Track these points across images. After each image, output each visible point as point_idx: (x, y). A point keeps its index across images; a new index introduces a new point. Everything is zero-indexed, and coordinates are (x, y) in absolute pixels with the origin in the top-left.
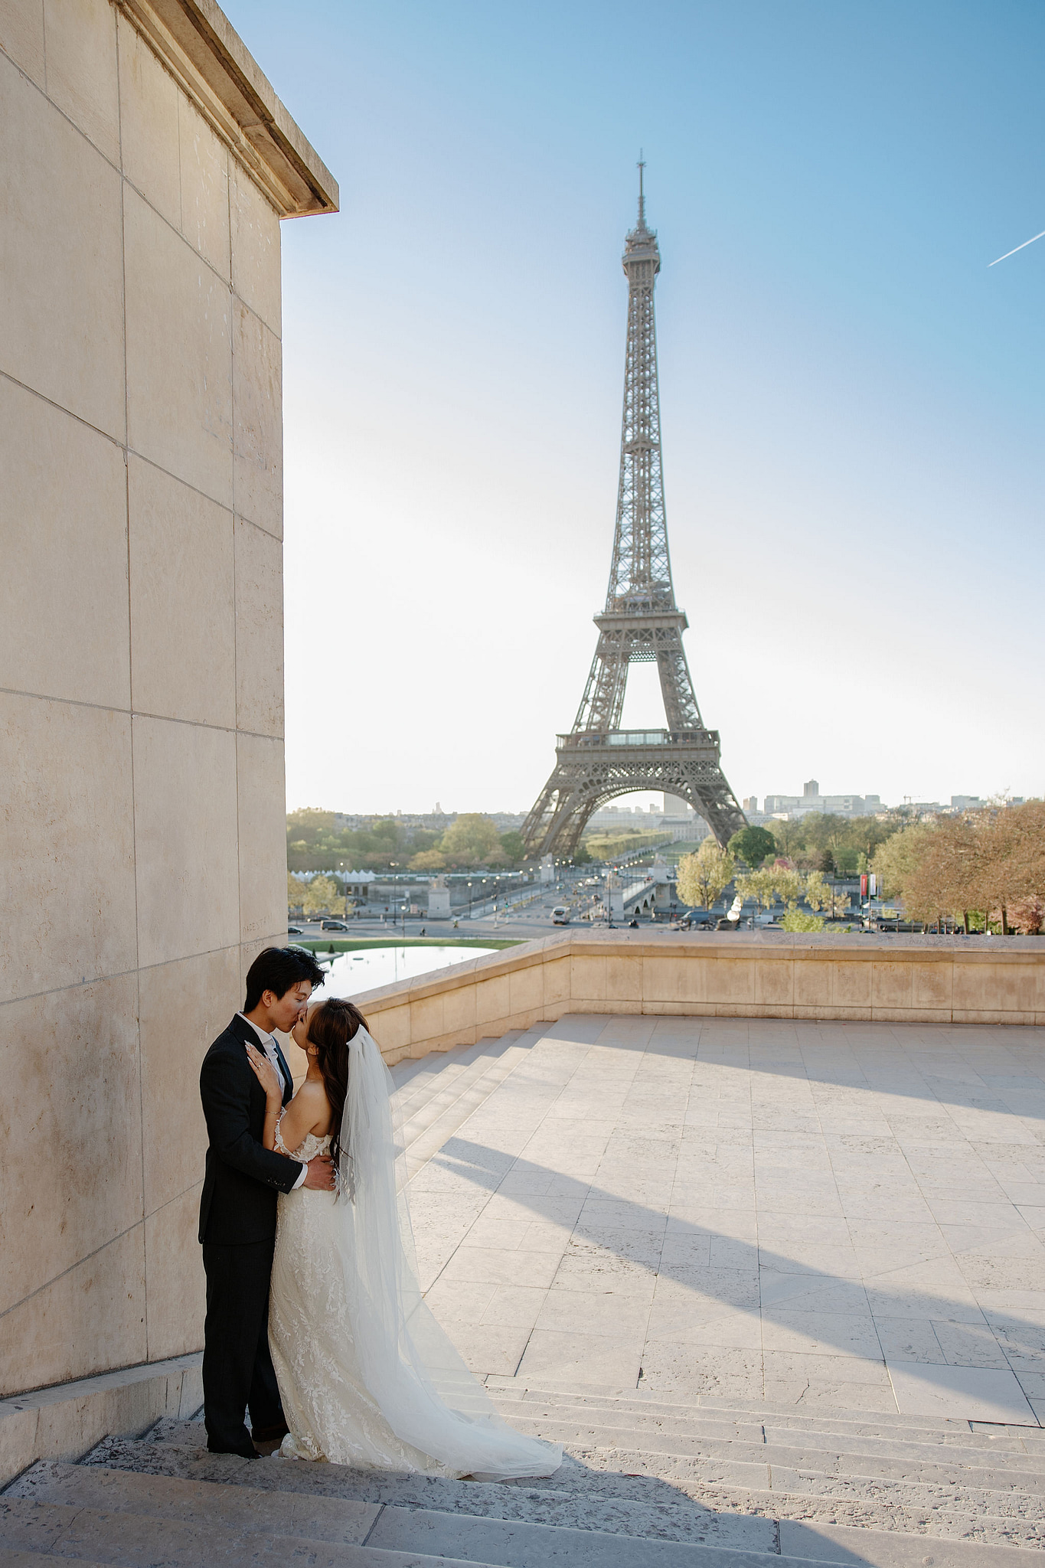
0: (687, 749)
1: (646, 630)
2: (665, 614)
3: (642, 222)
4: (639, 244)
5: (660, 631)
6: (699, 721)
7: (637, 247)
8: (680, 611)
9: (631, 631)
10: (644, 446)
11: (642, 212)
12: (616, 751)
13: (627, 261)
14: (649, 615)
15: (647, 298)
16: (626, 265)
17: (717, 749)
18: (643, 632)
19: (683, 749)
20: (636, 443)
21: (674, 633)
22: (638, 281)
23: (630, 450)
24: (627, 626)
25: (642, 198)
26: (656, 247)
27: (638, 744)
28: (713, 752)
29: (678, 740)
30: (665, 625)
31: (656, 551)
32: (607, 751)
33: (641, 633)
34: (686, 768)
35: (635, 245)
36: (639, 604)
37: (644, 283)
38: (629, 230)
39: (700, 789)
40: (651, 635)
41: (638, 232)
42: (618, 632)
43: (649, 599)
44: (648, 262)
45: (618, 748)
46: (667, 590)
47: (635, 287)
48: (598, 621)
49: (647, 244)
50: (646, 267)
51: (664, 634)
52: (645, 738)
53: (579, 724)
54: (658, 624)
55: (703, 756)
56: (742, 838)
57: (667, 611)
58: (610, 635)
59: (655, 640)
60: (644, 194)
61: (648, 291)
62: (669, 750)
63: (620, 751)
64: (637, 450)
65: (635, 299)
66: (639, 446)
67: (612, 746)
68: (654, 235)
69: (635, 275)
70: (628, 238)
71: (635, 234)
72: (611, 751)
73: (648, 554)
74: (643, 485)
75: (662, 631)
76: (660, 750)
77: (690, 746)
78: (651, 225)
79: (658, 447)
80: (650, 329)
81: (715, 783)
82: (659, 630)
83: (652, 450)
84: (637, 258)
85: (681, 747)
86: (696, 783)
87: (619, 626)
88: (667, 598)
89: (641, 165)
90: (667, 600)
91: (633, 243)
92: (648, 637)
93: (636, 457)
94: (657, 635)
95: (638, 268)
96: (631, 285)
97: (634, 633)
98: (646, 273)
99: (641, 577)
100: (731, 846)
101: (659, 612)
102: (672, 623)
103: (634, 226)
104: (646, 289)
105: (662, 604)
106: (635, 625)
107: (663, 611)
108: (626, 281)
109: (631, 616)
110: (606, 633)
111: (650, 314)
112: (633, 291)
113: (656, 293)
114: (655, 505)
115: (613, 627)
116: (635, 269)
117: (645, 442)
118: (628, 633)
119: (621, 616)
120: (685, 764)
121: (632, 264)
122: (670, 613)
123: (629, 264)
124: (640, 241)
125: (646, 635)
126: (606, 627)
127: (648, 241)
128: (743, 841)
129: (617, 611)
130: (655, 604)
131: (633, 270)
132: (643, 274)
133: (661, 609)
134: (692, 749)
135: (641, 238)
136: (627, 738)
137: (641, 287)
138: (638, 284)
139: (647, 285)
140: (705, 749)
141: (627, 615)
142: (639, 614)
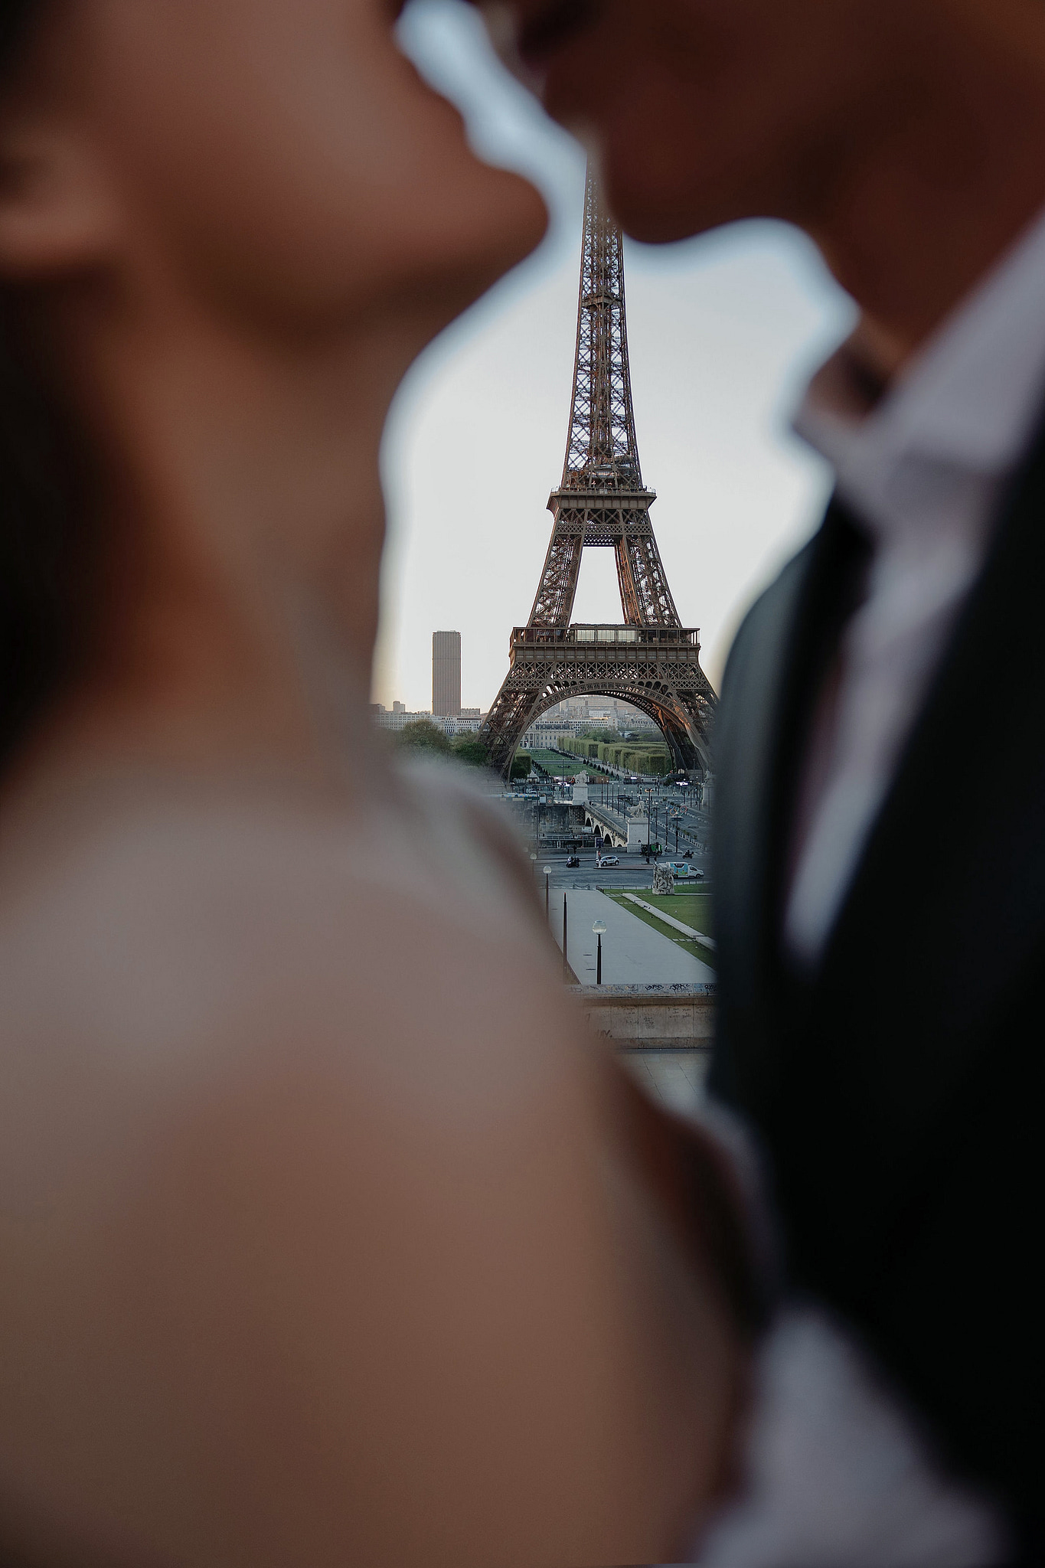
0: (665, 649)
1: (612, 511)
2: (634, 493)
5: (627, 513)
6: (675, 616)
8: (649, 490)
9: (595, 511)
10: (606, 301)
12: (584, 649)
14: (617, 493)
17: (696, 648)
19: (661, 649)
20: (598, 296)
21: (642, 516)
23: (588, 305)
24: (590, 505)
27: (608, 642)
28: (692, 653)
29: (653, 639)
30: (633, 505)
31: (616, 421)
32: (573, 649)
33: (606, 514)
34: (664, 670)
36: (603, 480)
39: (682, 695)
40: (617, 516)
42: (580, 511)
43: (614, 475)
45: (588, 647)
46: (631, 465)
48: (554, 500)
51: (632, 516)
52: (617, 634)
53: (533, 615)
54: (625, 505)
55: (683, 656)
57: (635, 490)
58: (571, 515)
59: (623, 523)
62: (644, 649)
63: (590, 649)
64: (599, 304)
66: (602, 300)
67: (577, 643)
72: (578, 649)
73: (608, 423)
74: (602, 345)
75: (630, 513)
76: (634, 649)
77: (668, 646)
79: (619, 302)
81: (697, 688)
82: (626, 511)
83: (612, 306)
85: (658, 646)
86: (677, 688)
87: (582, 504)
88: (635, 474)
90: (635, 477)
92: (615, 519)
93: (595, 313)
94: (624, 517)
97: (597, 513)
99: (601, 449)
101: (627, 490)
102: (641, 504)
105: (629, 482)
106: (599, 505)
107: (632, 490)
109: (596, 493)
110: (565, 515)
114: (615, 369)
115: (573, 505)
117: (608, 297)
118: (590, 513)
119: (582, 493)
120: (663, 666)
122: (640, 494)
125: (611, 516)
126: (562, 505)
129: (576, 486)
130: (621, 481)
133: (627, 487)
134: (671, 649)
136: (596, 635)
140: (686, 649)
141: (591, 493)
142: (603, 492)
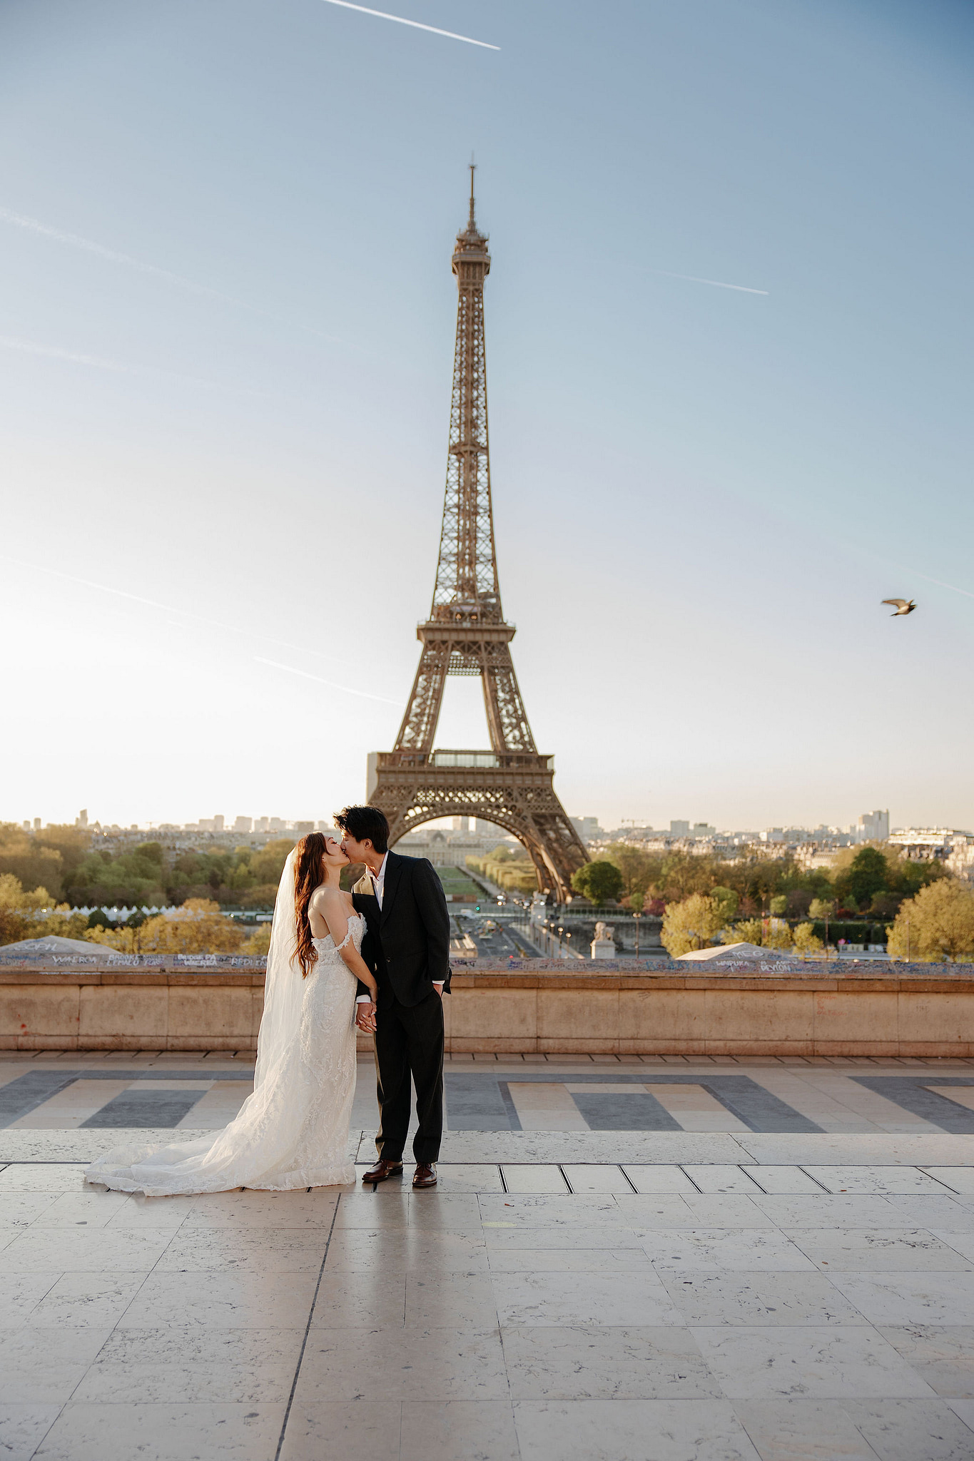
0: (522, 774)
1: (475, 643)
2: (495, 627)
3: (472, 224)
4: (471, 245)
5: (489, 645)
6: (531, 743)
7: (468, 247)
8: (510, 625)
9: (459, 642)
10: (472, 449)
11: (472, 213)
13: (457, 260)
14: (478, 626)
15: (476, 299)
16: (456, 264)
17: (551, 774)
18: (471, 645)
19: (517, 773)
20: (465, 445)
21: (503, 648)
22: (469, 281)
23: (457, 451)
24: (454, 637)
25: (472, 200)
26: (487, 250)
27: (468, 766)
28: (547, 778)
29: (511, 764)
30: (495, 638)
31: (482, 559)
32: (433, 773)
33: (469, 645)
34: (521, 795)
35: (465, 245)
36: (467, 614)
37: (474, 284)
38: (460, 230)
39: (536, 818)
40: (479, 648)
41: (468, 233)
42: (444, 642)
43: (477, 609)
44: (480, 264)
45: (446, 770)
46: (493, 601)
47: (465, 287)
48: (422, 631)
49: (478, 246)
50: (477, 269)
51: (493, 648)
52: (475, 760)
53: (399, 742)
54: (487, 637)
55: (538, 781)
56: (589, 873)
57: (497, 624)
58: (435, 646)
59: (484, 654)
60: (475, 196)
61: (478, 292)
62: (502, 774)
63: (449, 773)
64: (466, 452)
65: (464, 299)
66: (468, 448)
67: (439, 767)
68: (487, 238)
69: (465, 275)
70: (459, 237)
71: (466, 234)
72: (439, 773)
73: (472, 563)
74: (469, 489)
75: (492, 645)
76: (492, 774)
77: (524, 771)
78: (482, 229)
79: (486, 450)
80: (479, 330)
81: (551, 812)
82: (488, 643)
83: (478, 454)
84: (469, 259)
85: (515, 771)
86: (532, 811)
87: (446, 636)
88: (497, 609)
89: (473, 168)
90: (496, 611)
91: (464, 243)
92: (477, 650)
93: (463, 460)
94: (486, 649)
95: (468, 269)
96: (462, 284)
97: (462, 645)
98: (477, 275)
99: (467, 585)
100: (576, 882)
101: (489, 624)
102: (503, 637)
103: (465, 227)
104: (477, 290)
105: (491, 616)
106: (462, 637)
107: (494, 624)
108: (455, 280)
109: (459, 626)
110: (430, 644)
111: (479, 317)
112: (464, 291)
113: (486, 294)
114: (481, 511)
115: (438, 637)
116: (466, 269)
117: (472, 445)
118: (455, 645)
119: (447, 626)
120: (520, 790)
121: (463, 263)
122: (500, 627)
123: (460, 264)
124: (472, 242)
125: (475, 648)
126: (430, 636)
127: (479, 243)
128: (590, 876)
129: (442, 620)
130: (483, 615)
131: (463, 270)
132: (474, 274)
133: (489, 621)
134: (527, 774)
135: (473, 239)
136: (456, 759)
137: (471, 288)
138: (468, 284)
139: (477, 287)
140: (541, 774)
141: (454, 626)
142: (467, 625)
